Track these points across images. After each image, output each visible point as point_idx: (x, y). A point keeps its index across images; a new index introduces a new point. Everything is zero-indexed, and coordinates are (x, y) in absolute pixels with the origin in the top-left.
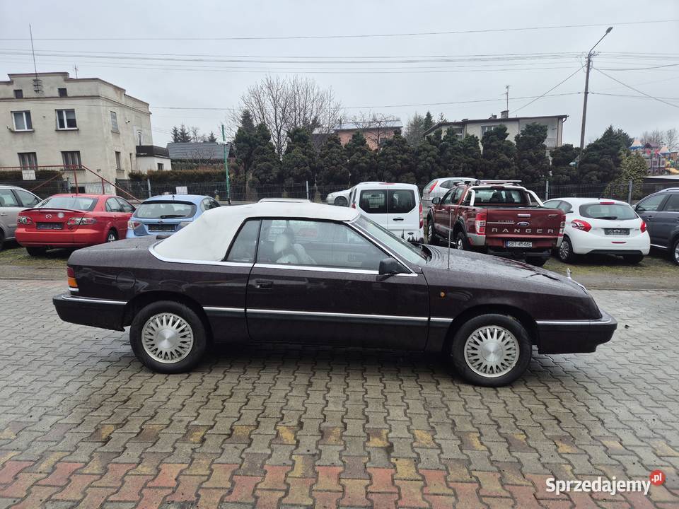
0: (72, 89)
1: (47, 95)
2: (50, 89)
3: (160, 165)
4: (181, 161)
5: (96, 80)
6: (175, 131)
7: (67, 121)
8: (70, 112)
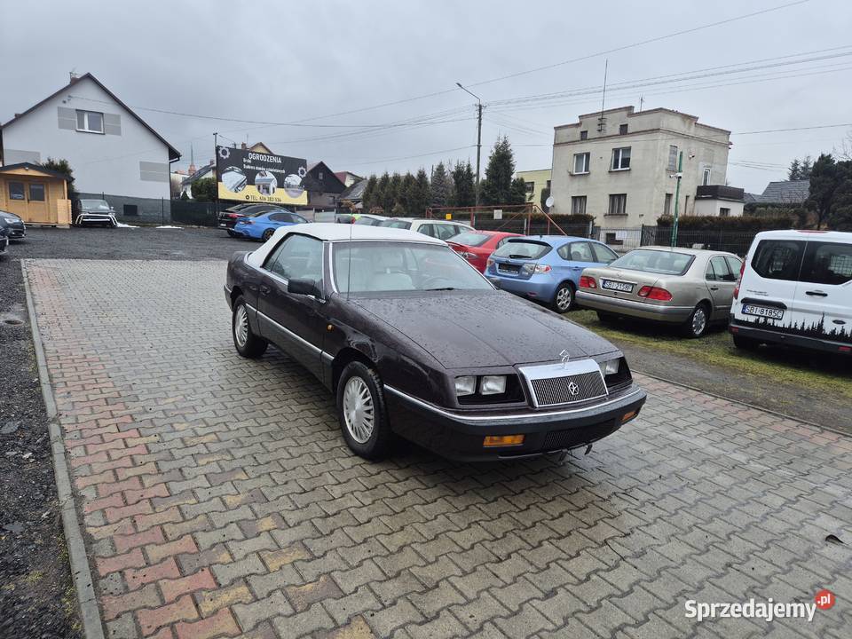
0: (633, 125)
1: (608, 134)
2: (612, 128)
3: (724, 211)
4: (773, 205)
5: (661, 110)
6: (795, 164)
7: (622, 161)
8: (628, 150)
